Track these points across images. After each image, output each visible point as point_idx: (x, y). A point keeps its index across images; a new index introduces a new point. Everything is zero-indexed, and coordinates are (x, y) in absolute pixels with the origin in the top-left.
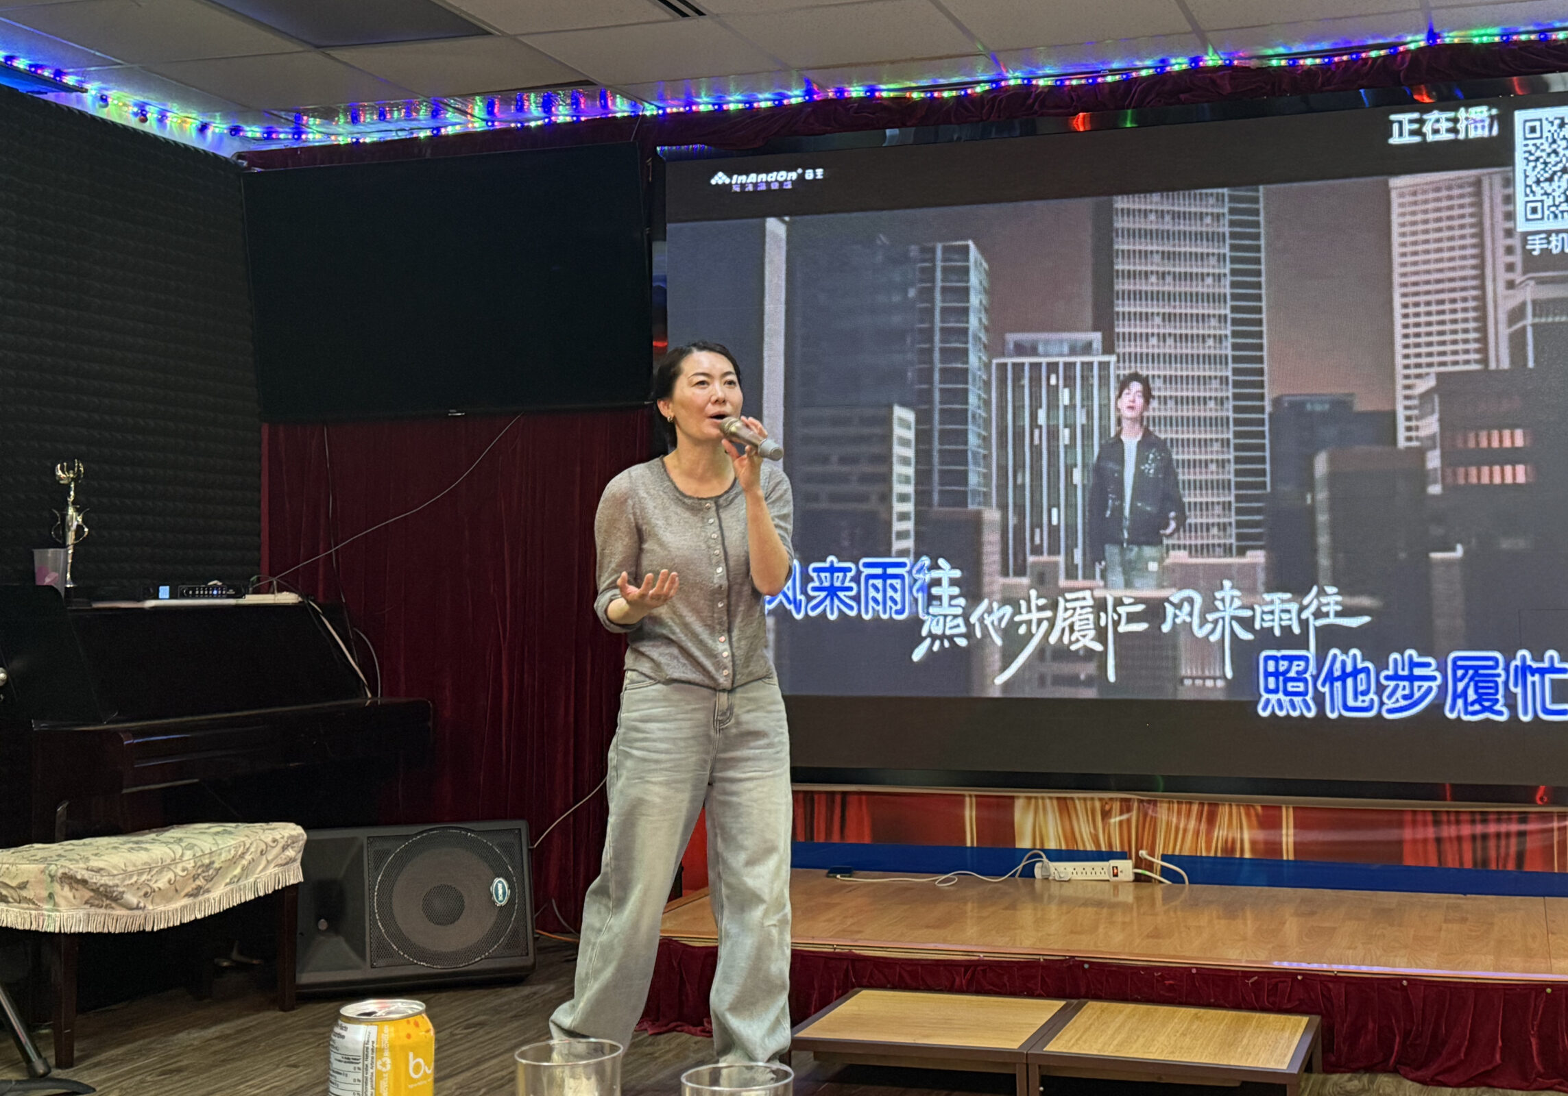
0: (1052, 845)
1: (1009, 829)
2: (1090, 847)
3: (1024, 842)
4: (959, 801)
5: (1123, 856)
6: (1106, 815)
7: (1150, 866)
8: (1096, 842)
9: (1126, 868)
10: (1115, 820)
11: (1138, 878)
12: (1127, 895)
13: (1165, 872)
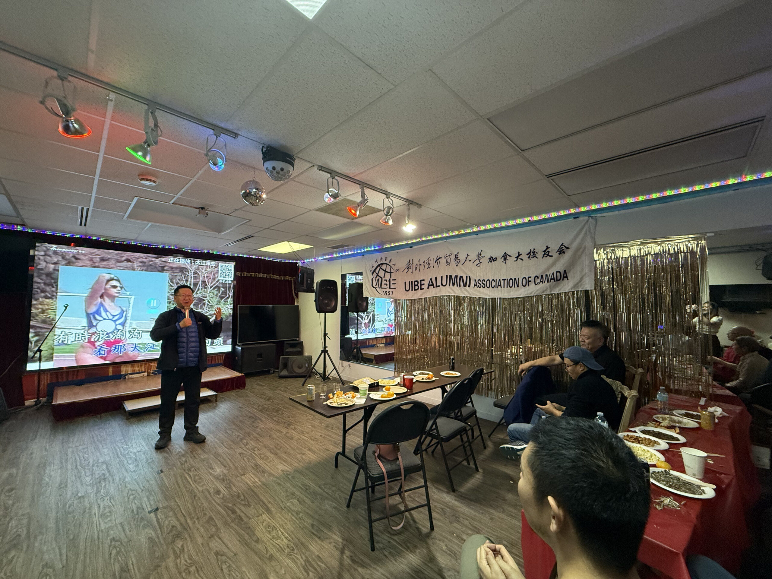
0: (129, 372)
1: (120, 371)
2: (138, 371)
3: (123, 373)
4: (108, 368)
5: (145, 372)
6: (141, 366)
7: (150, 373)
8: (139, 370)
9: (146, 374)
10: (143, 367)
11: (148, 375)
12: (146, 378)
13: (153, 373)
